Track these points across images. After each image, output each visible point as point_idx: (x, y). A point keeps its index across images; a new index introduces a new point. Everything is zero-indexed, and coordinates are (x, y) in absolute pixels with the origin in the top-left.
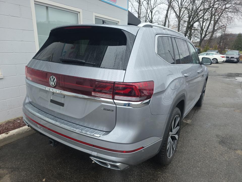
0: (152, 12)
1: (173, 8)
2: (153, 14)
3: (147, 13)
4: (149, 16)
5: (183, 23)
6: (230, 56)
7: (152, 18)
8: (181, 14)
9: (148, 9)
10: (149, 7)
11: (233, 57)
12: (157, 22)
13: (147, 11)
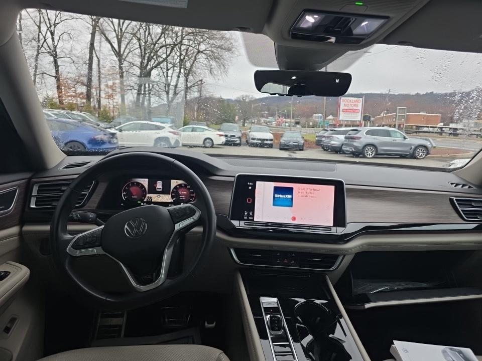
0: (52, 34)
1: (103, 33)
2: (56, 38)
3: (40, 32)
4: (45, 40)
5: (129, 67)
6: (229, 134)
7: (55, 47)
8: (123, 46)
9: (40, 22)
10: (42, 20)
11: (234, 136)
12: (68, 56)
13: (39, 27)
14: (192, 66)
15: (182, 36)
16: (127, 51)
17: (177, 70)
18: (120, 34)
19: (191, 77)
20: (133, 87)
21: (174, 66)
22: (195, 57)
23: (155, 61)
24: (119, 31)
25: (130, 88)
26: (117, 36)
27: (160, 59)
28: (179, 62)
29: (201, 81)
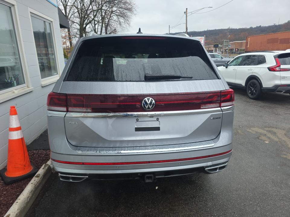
14: (109, 21)
15: (102, 4)
16: (70, 14)
17: (101, 24)
18: (65, 4)
19: (109, 28)
20: (75, 36)
21: (98, 22)
22: (110, 15)
23: (88, 20)
24: (65, 2)
25: (74, 37)
26: (64, 5)
27: (91, 19)
28: (101, 19)
29: (115, 30)
